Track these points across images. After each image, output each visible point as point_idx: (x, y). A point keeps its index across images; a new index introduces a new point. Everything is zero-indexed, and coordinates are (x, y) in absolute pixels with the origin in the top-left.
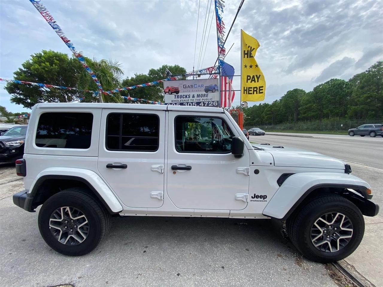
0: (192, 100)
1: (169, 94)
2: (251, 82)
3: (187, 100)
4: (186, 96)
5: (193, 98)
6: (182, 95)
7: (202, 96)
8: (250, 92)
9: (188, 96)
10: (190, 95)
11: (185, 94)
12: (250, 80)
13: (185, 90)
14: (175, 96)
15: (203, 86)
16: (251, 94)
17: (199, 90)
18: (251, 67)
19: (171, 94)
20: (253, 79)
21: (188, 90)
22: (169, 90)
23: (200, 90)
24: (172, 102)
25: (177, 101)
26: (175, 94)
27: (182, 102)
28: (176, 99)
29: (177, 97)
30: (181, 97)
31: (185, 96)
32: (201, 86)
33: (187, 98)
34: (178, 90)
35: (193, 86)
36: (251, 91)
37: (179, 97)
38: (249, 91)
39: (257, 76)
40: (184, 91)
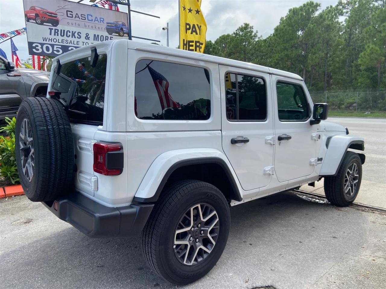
0: (84, 43)
1: (37, 23)
2: (192, 33)
3: (75, 43)
4: (73, 34)
5: (87, 41)
6: (64, 31)
7: (102, 38)
8: (191, 48)
9: (76, 35)
10: (80, 33)
11: (72, 29)
12: (190, 30)
13: (69, 20)
14: (51, 29)
15: (102, 21)
16: (192, 50)
17: (97, 26)
18: (190, 11)
19: (42, 24)
20: (194, 30)
21: (77, 23)
22: (37, 15)
23: (99, 28)
24: (45, 42)
25: (55, 40)
26: (50, 24)
27: (65, 44)
28: (53, 37)
29: (55, 32)
30: (63, 33)
31: (71, 34)
32: (100, 20)
33: (75, 37)
34: (54, 18)
35: (86, 17)
36: (192, 46)
37: (59, 33)
38: (190, 46)
39: (198, 25)
40: (68, 23)
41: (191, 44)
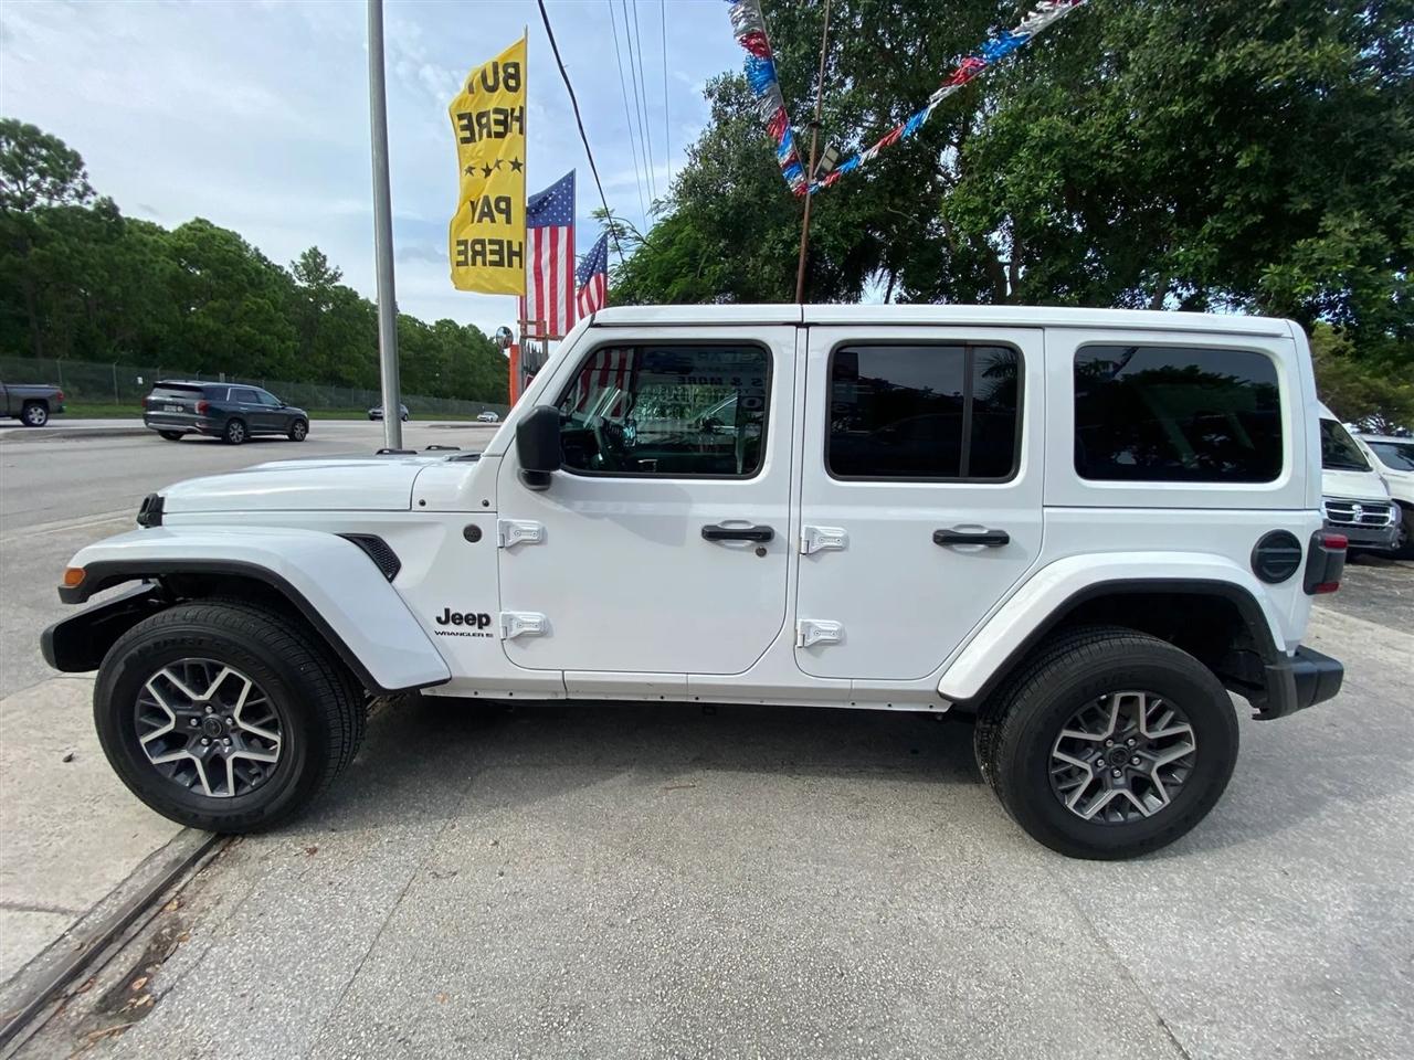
41: (496, 258)
